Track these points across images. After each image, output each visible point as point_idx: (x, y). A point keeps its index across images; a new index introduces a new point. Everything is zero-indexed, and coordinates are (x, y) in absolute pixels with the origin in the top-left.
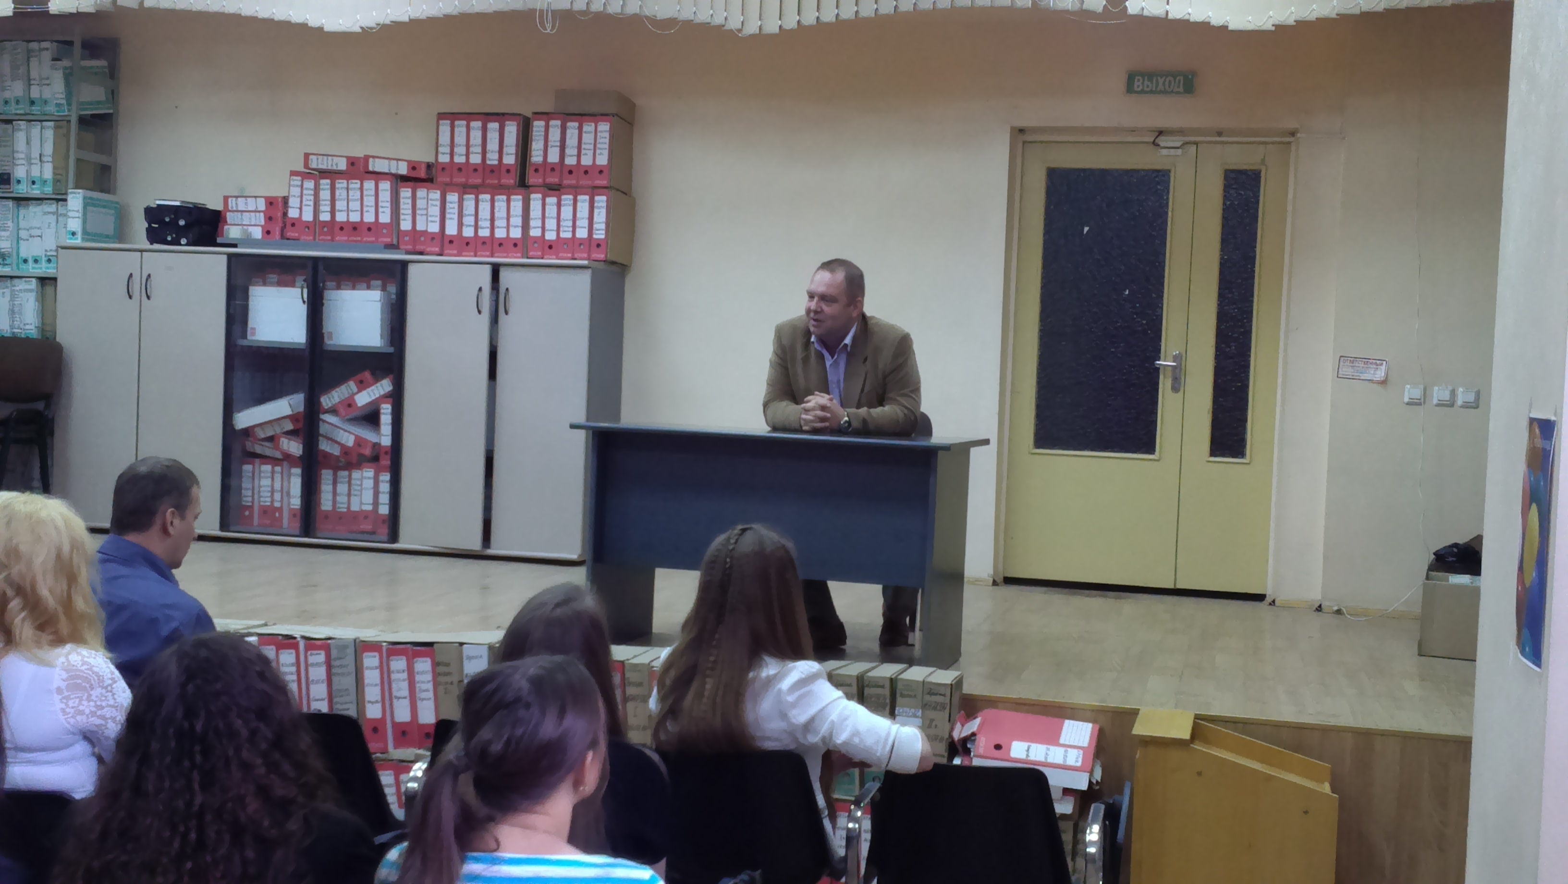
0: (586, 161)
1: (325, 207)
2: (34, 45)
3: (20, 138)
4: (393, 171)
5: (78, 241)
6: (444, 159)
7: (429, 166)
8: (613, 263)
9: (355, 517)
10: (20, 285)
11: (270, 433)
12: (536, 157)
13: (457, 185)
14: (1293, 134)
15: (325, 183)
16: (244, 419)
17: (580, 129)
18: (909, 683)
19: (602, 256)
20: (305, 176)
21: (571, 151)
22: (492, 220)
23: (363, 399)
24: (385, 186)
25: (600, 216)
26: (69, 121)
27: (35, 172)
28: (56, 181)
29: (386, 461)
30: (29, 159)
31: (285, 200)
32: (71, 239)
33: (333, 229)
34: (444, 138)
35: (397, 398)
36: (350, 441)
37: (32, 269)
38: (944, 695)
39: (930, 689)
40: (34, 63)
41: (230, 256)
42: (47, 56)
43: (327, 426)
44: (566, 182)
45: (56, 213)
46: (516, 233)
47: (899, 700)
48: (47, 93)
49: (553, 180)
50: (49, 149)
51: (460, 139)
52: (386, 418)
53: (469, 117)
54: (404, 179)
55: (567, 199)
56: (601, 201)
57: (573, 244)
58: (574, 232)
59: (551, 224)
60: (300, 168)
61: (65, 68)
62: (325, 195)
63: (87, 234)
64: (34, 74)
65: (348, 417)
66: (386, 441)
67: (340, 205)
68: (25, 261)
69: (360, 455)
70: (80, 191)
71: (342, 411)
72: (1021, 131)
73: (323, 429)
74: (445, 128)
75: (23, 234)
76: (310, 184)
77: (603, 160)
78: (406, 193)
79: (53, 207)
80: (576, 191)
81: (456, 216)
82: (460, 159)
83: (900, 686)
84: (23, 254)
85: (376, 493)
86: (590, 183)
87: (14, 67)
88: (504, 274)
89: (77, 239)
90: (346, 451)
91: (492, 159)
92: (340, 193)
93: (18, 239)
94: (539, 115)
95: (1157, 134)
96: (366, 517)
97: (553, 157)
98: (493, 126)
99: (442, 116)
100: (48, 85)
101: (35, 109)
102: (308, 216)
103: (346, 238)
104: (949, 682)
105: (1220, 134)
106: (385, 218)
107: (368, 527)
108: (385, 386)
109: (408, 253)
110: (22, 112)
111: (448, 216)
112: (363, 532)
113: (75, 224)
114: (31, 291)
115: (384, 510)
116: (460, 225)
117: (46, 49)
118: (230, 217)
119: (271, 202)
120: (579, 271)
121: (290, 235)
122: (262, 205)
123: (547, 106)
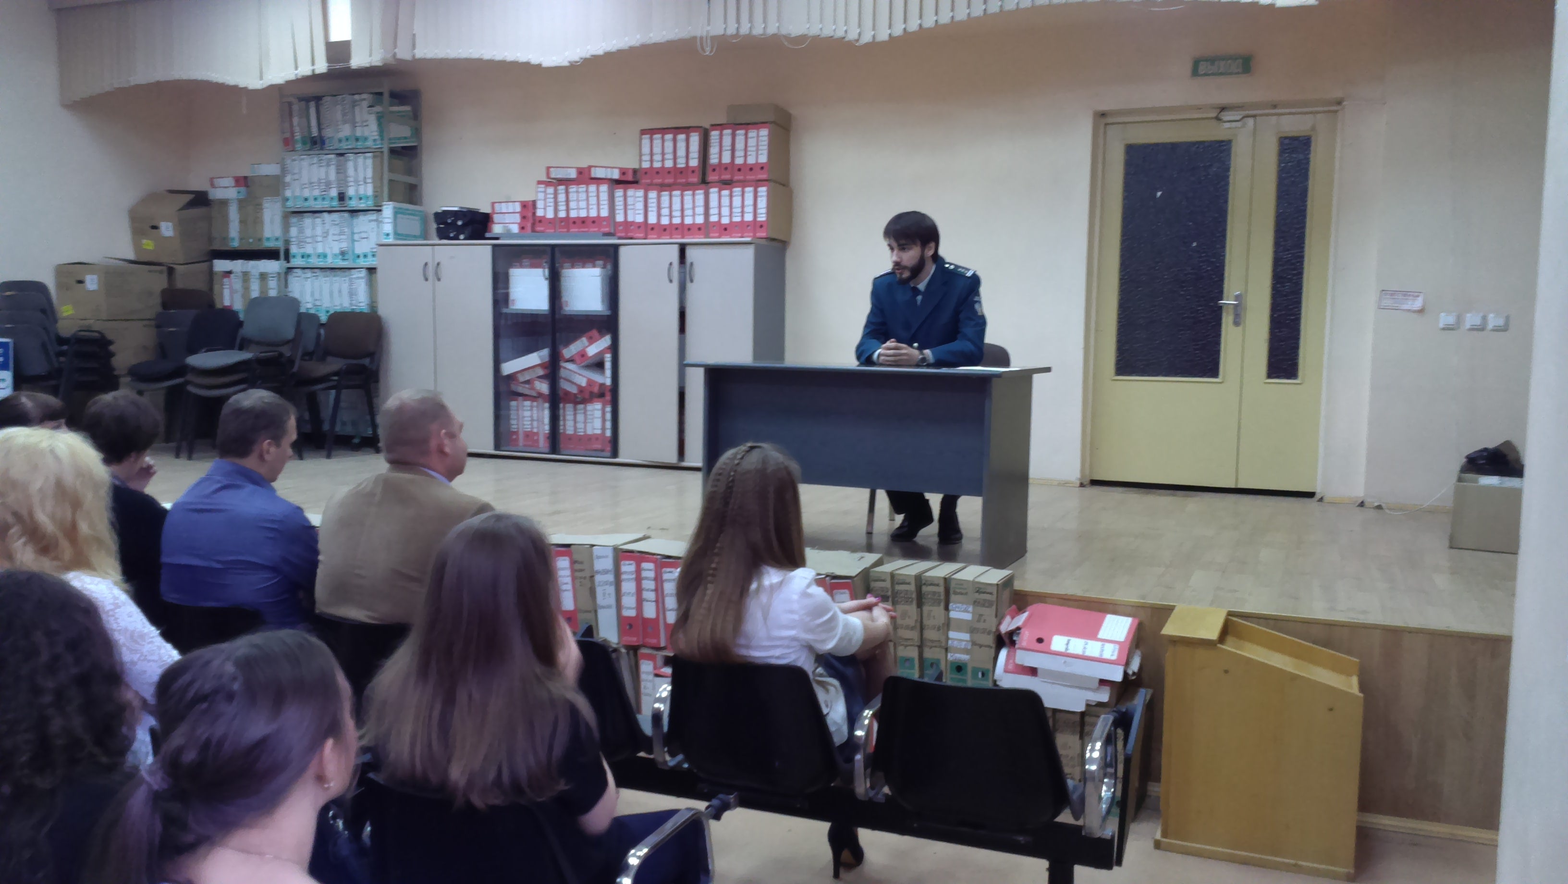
0: (751, 160)
1: (562, 207)
2: (357, 97)
3: (350, 165)
4: (609, 177)
5: (390, 240)
6: (646, 165)
7: (635, 171)
8: (773, 240)
9: (589, 438)
10: (355, 274)
11: (527, 378)
12: (714, 160)
13: (656, 185)
14: (1339, 102)
15: (561, 188)
16: (509, 367)
17: (746, 135)
18: (963, 583)
19: (764, 235)
20: (546, 184)
21: (739, 153)
22: (682, 210)
23: (592, 350)
24: (604, 188)
25: (762, 203)
26: (382, 152)
27: (362, 191)
28: (376, 197)
29: (608, 397)
30: (356, 181)
31: (534, 203)
32: (386, 239)
33: (569, 223)
34: (646, 149)
35: (614, 348)
36: (583, 382)
37: (362, 262)
38: (991, 593)
40: (357, 109)
41: (494, 246)
42: (365, 104)
43: (567, 371)
44: (736, 178)
45: (376, 220)
46: (700, 220)
47: (953, 597)
48: (366, 134)
49: (727, 177)
50: (369, 173)
51: (657, 149)
52: (608, 365)
53: (663, 131)
54: (618, 182)
55: (737, 190)
56: (763, 190)
57: (742, 226)
58: (743, 216)
59: (725, 211)
60: (543, 178)
61: (378, 113)
62: (562, 197)
63: (397, 235)
64: (358, 119)
65: (583, 364)
66: (608, 382)
67: (573, 205)
68: (358, 257)
69: (591, 393)
70: (390, 203)
71: (577, 359)
72: (1104, 114)
73: (563, 373)
74: (646, 140)
75: (356, 237)
76: (551, 190)
77: (763, 159)
78: (619, 193)
79: (373, 216)
80: (744, 184)
81: (655, 209)
82: (657, 165)
84: (358, 251)
85: (604, 420)
86: (753, 177)
87: (344, 115)
88: (690, 253)
89: (389, 239)
90: (581, 389)
91: (681, 163)
92: (573, 196)
93: (353, 241)
94: (715, 126)
95: (1219, 110)
96: (597, 439)
97: (726, 159)
98: (681, 137)
99: (644, 132)
100: (367, 125)
101: (359, 144)
102: (550, 215)
103: (577, 230)
104: (998, 581)
105: (1275, 106)
106: (604, 213)
107: (599, 446)
108: (605, 341)
109: (620, 238)
110: (349, 147)
111: (650, 209)
112: (596, 450)
113: (388, 228)
114: (361, 278)
115: (608, 433)
116: (659, 215)
117: (364, 99)
118: (496, 218)
119: (524, 205)
120: (745, 246)
121: (538, 229)
122: (518, 207)
123: (722, 120)
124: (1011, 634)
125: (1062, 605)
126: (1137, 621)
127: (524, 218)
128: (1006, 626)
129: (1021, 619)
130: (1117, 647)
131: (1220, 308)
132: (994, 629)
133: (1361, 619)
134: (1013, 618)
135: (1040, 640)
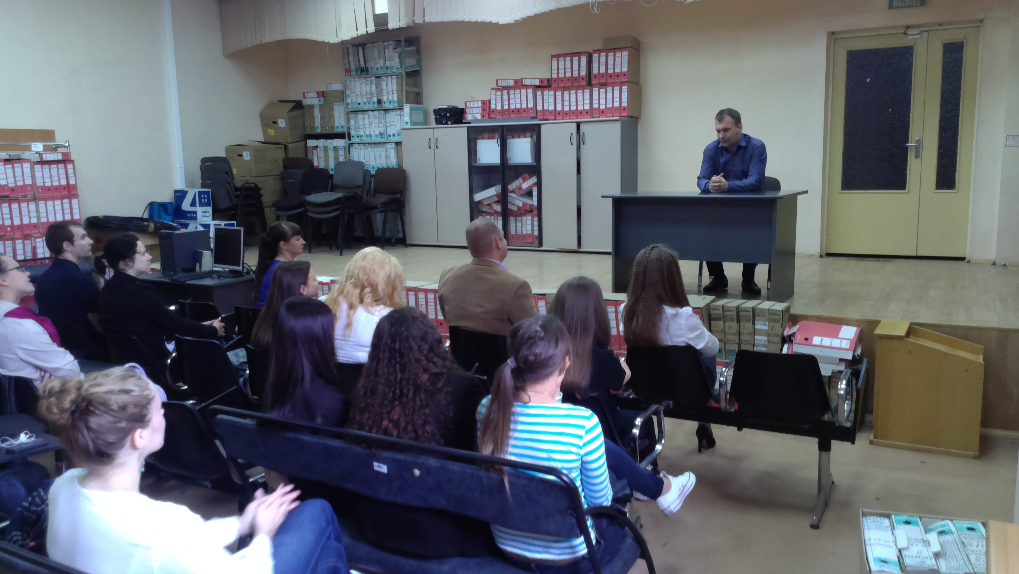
0: (618, 70)
1: (506, 103)
2: (386, 43)
3: (384, 83)
4: (533, 84)
5: (409, 126)
6: (555, 76)
7: (548, 80)
8: (631, 117)
9: (524, 236)
10: (389, 146)
11: (488, 202)
12: (595, 71)
13: (561, 87)
14: (981, 21)
15: (505, 92)
16: (478, 197)
17: (615, 56)
18: (762, 310)
19: (626, 114)
20: (497, 90)
21: (611, 67)
22: (577, 102)
23: (525, 186)
24: (530, 91)
25: (625, 96)
26: (402, 75)
27: (391, 98)
28: (399, 101)
29: (536, 212)
30: (388, 93)
31: (489, 101)
32: (406, 125)
33: (510, 112)
34: (555, 67)
35: (539, 184)
36: (520, 204)
37: (392, 139)
38: (779, 315)
39: (772, 312)
40: (386, 51)
41: (468, 128)
42: (391, 47)
43: (511, 198)
44: (609, 81)
45: (400, 115)
46: (587, 107)
47: (757, 318)
48: (393, 64)
49: (603, 81)
50: (395, 88)
51: (561, 66)
52: (535, 194)
53: (565, 55)
54: (538, 87)
55: (609, 89)
56: (625, 88)
57: (613, 110)
58: (613, 104)
59: (602, 101)
60: (495, 86)
61: (398, 52)
62: (506, 97)
63: (412, 123)
64: (387, 56)
65: (520, 194)
66: (535, 204)
67: (512, 101)
68: (390, 136)
69: (526, 210)
70: (408, 104)
71: (517, 191)
72: (833, 33)
73: (509, 199)
74: (555, 61)
75: (388, 124)
76: (499, 93)
77: (625, 69)
78: (539, 93)
79: (398, 112)
80: (613, 85)
81: (561, 102)
82: (561, 76)
83: (757, 311)
84: (389, 132)
85: (533, 225)
86: (619, 80)
87: (379, 53)
88: (582, 127)
89: (408, 125)
90: (519, 208)
91: (576, 74)
92: (512, 96)
93: (386, 127)
94: (595, 51)
95: (906, 28)
96: (529, 236)
97: (603, 70)
98: (576, 59)
99: (553, 57)
100: (393, 60)
101: (389, 71)
102: (499, 108)
103: (515, 116)
104: (781, 309)
105: (941, 25)
106: (531, 105)
107: (530, 241)
108: (534, 180)
109: (541, 120)
110: (384, 73)
111: (557, 102)
112: (529, 243)
113: (407, 119)
114: (392, 148)
115: (536, 233)
116: (563, 105)
117: (391, 45)
118: (468, 111)
119: (484, 103)
120: (615, 122)
121: (492, 116)
122: (480, 104)
123: (599, 47)
124: (790, 336)
125: (818, 321)
126: (859, 329)
127: (483, 110)
128: (787, 332)
129: (795, 329)
130: (849, 342)
131: (907, 148)
132: (780, 334)
133: (986, 325)
134: (790, 329)
135: (806, 339)
